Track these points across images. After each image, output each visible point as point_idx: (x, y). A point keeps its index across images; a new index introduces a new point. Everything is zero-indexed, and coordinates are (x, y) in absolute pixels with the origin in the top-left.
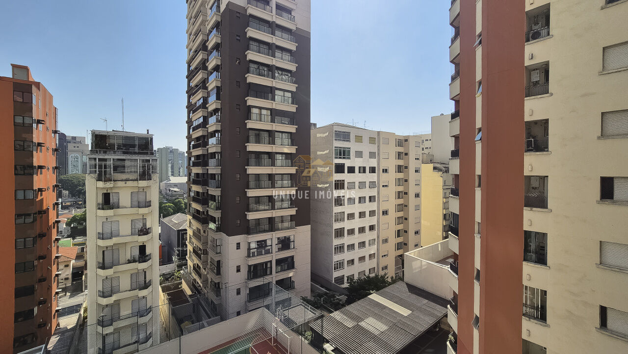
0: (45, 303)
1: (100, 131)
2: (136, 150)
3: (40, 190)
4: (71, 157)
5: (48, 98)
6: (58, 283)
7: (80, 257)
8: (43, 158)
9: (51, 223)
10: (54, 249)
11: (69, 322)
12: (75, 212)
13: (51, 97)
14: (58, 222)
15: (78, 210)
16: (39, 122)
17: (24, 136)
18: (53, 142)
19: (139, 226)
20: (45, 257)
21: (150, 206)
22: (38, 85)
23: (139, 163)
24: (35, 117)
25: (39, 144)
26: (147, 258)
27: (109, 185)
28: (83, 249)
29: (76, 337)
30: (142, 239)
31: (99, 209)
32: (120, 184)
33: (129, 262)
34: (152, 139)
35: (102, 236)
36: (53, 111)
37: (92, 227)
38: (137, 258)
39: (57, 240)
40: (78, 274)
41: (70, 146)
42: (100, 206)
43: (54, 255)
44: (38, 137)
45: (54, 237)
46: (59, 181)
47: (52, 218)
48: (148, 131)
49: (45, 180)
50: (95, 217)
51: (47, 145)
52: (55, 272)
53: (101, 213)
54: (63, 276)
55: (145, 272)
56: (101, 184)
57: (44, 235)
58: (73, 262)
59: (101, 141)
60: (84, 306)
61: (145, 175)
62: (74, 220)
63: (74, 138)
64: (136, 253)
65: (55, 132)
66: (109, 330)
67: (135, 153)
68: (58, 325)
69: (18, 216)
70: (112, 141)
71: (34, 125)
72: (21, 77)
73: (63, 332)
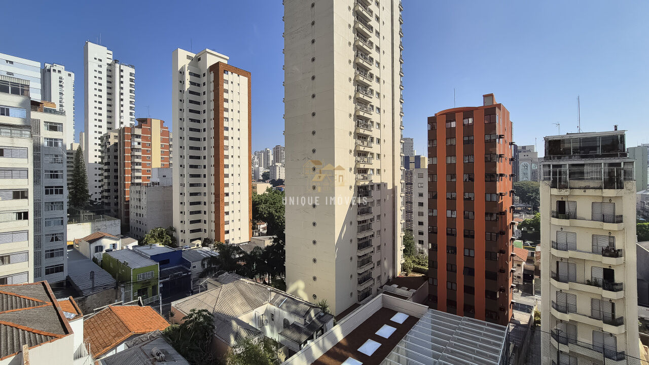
0: (504, 291)
1: (554, 136)
2: (599, 152)
3: (501, 194)
4: (521, 165)
5: (506, 114)
6: (513, 279)
7: (530, 260)
8: (503, 167)
9: (508, 223)
10: (510, 247)
11: (523, 318)
12: (528, 218)
13: (508, 113)
14: (513, 224)
15: (528, 216)
16: (500, 137)
17: (491, 150)
18: (510, 153)
20: (504, 252)
21: (621, 222)
22: (499, 106)
24: (498, 134)
25: (500, 156)
26: (617, 287)
27: (565, 192)
28: (532, 254)
30: (609, 261)
31: (553, 217)
32: (578, 192)
33: (589, 283)
35: (556, 246)
36: (510, 125)
37: (546, 234)
38: (601, 283)
39: (513, 240)
40: (529, 276)
41: (521, 155)
42: (555, 214)
43: (510, 253)
44: (500, 151)
45: (510, 237)
46: (514, 187)
47: (509, 221)
48: (616, 127)
49: (504, 186)
50: (549, 226)
51: (506, 156)
52: (510, 268)
53: (555, 221)
54: (516, 274)
56: (555, 191)
57: (503, 233)
58: (524, 263)
60: (535, 309)
61: (614, 181)
62: (524, 224)
63: (524, 148)
65: (511, 144)
68: (513, 316)
69: (486, 214)
71: (497, 140)
72: (489, 104)
73: (517, 324)
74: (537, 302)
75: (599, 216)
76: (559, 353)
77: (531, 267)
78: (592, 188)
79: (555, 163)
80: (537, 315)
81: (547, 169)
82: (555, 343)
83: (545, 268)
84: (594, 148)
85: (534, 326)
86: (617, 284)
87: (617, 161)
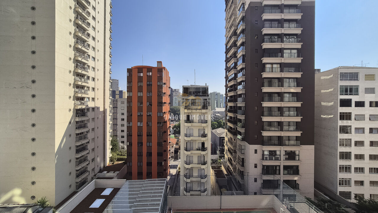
0: (166, 161)
1: (186, 86)
2: (201, 94)
3: (165, 113)
4: (174, 98)
5: (167, 73)
6: (170, 154)
7: (177, 144)
8: (166, 99)
9: (168, 127)
10: (169, 138)
11: (173, 172)
12: (176, 123)
13: (168, 72)
14: (170, 127)
15: (177, 122)
16: (165, 84)
17: (160, 90)
18: (169, 93)
19: (202, 132)
20: (166, 141)
21: (207, 123)
22: (164, 68)
23: (202, 101)
24: (163, 82)
25: (165, 93)
26: (205, 149)
27: (190, 111)
28: (178, 140)
29: (176, 180)
30: (203, 139)
31: (185, 122)
32: (194, 111)
33: (197, 150)
34: (208, 88)
35: (186, 135)
36: (169, 79)
37: (183, 131)
38: (201, 149)
39: (170, 135)
40: (177, 151)
41: (174, 94)
42: (186, 121)
43: (169, 141)
44: (164, 90)
45: (169, 133)
46: (171, 109)
47: (168, 126)
48: (206, 84)
49: (166, 108)
50: (184, 127)
51: (167, 93)
52: (169, 149)
53: (186, 124)
54: (171, 151)
55: (204, 156)
56: (186, 111)
57: (165, 132)
58: (175, 145)
59: (186, 90)
60: (179, 166)
61: (205, 107)
62: (175, 127)
63: (175, 90)
64: (201, 146)
65: (170, 88)
66: (189, 180)
67: (200, 96)
68: (170, 172)
69: (158, 123)
70: (190, 90)
71: (163, 85)
72: (160, 66)
73: (172, 175)
74: (179, 163)
75: (200, 121)
76: (187, 183)
77: (177, 147)
78: (199, 109)
79: (186, 98)
80: (179, 169)
81: (183, 100)
82: (185, 179)
83: (182, 146)
84: (199, 92)
85: (178, 174)
86: (205, 148)
87: (206, 98)
